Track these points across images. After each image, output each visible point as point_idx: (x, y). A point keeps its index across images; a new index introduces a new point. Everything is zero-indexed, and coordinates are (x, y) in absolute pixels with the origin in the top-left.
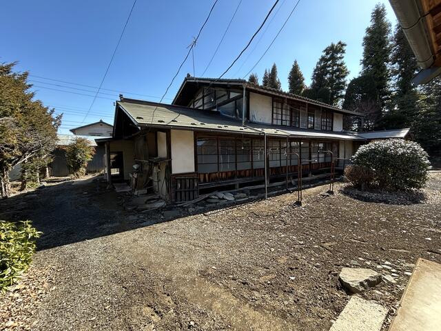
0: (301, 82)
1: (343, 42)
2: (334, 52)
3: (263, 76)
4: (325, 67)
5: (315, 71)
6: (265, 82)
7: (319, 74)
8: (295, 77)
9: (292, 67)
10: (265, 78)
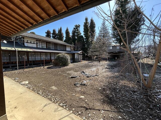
0: (69, 34)
1: (80, 25)
2: (77, 27)
3: (58, 30)
4: (75, 31)
5: (73, 31)
6: (59, 32)
7: (74, 33)
8: (67, 33)
9: (66, 29)
10: (59, 31)
